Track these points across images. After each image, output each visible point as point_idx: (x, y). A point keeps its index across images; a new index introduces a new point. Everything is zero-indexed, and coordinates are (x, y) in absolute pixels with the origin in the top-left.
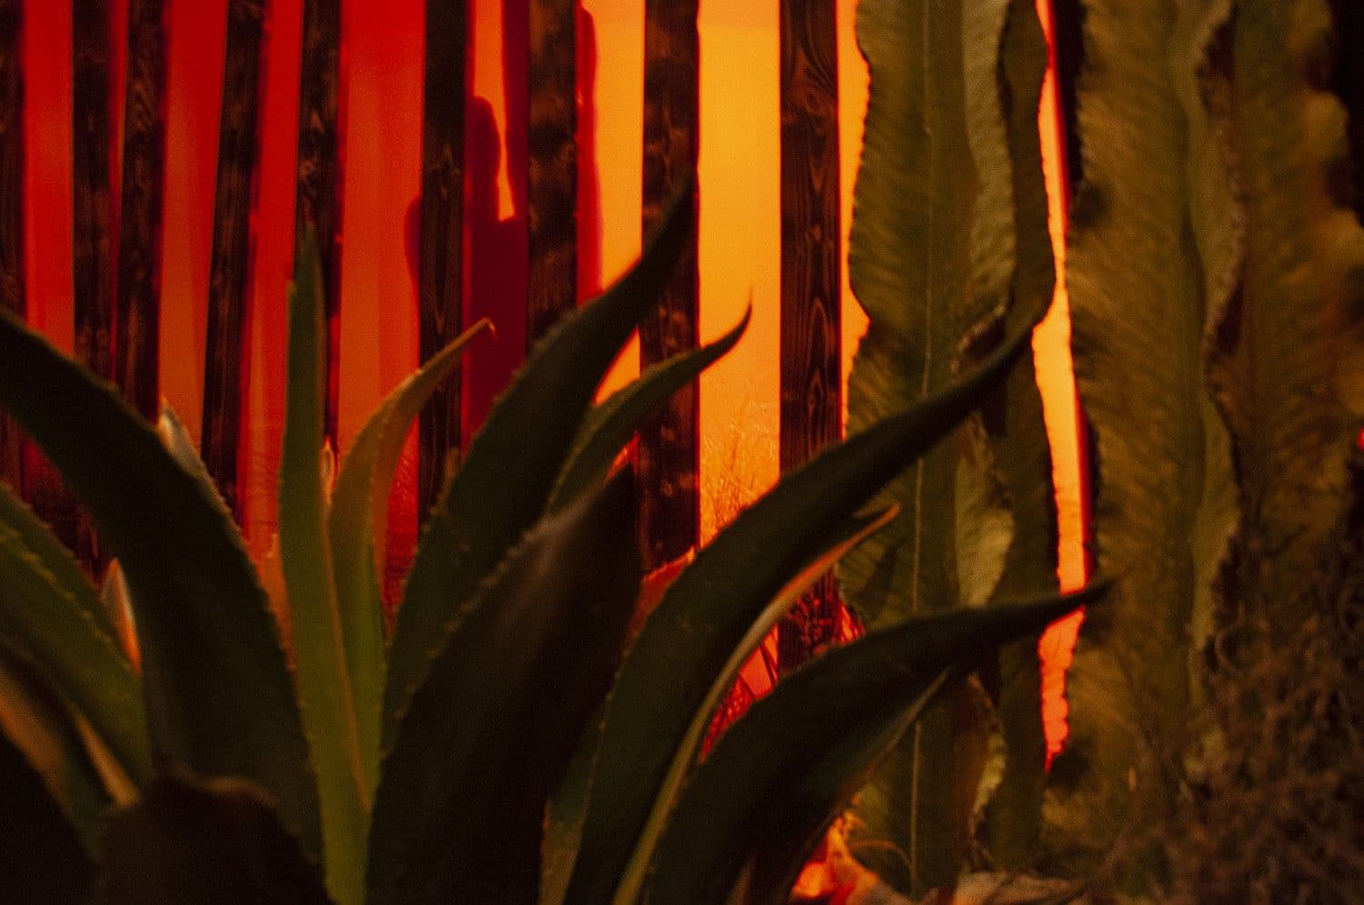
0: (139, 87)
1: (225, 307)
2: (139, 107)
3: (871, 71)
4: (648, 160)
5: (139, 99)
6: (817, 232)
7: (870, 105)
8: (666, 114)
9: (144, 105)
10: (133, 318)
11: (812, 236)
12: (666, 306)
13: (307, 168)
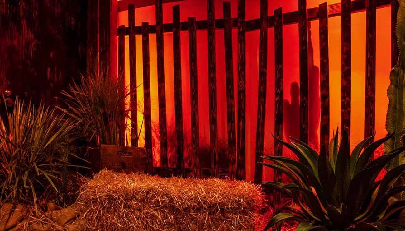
0: (241, 82)
1: (261, 121)
2: (241, 85)
3: (389, 100)
4: (342, 102)
5: (241, 84)
6: (371, 115)
7: (389, 104)
8: (346, 95)
9: (242, 85)
10: (241, 121)
11: (370, 116)
12: (345, 125)
13: (277, 99)
